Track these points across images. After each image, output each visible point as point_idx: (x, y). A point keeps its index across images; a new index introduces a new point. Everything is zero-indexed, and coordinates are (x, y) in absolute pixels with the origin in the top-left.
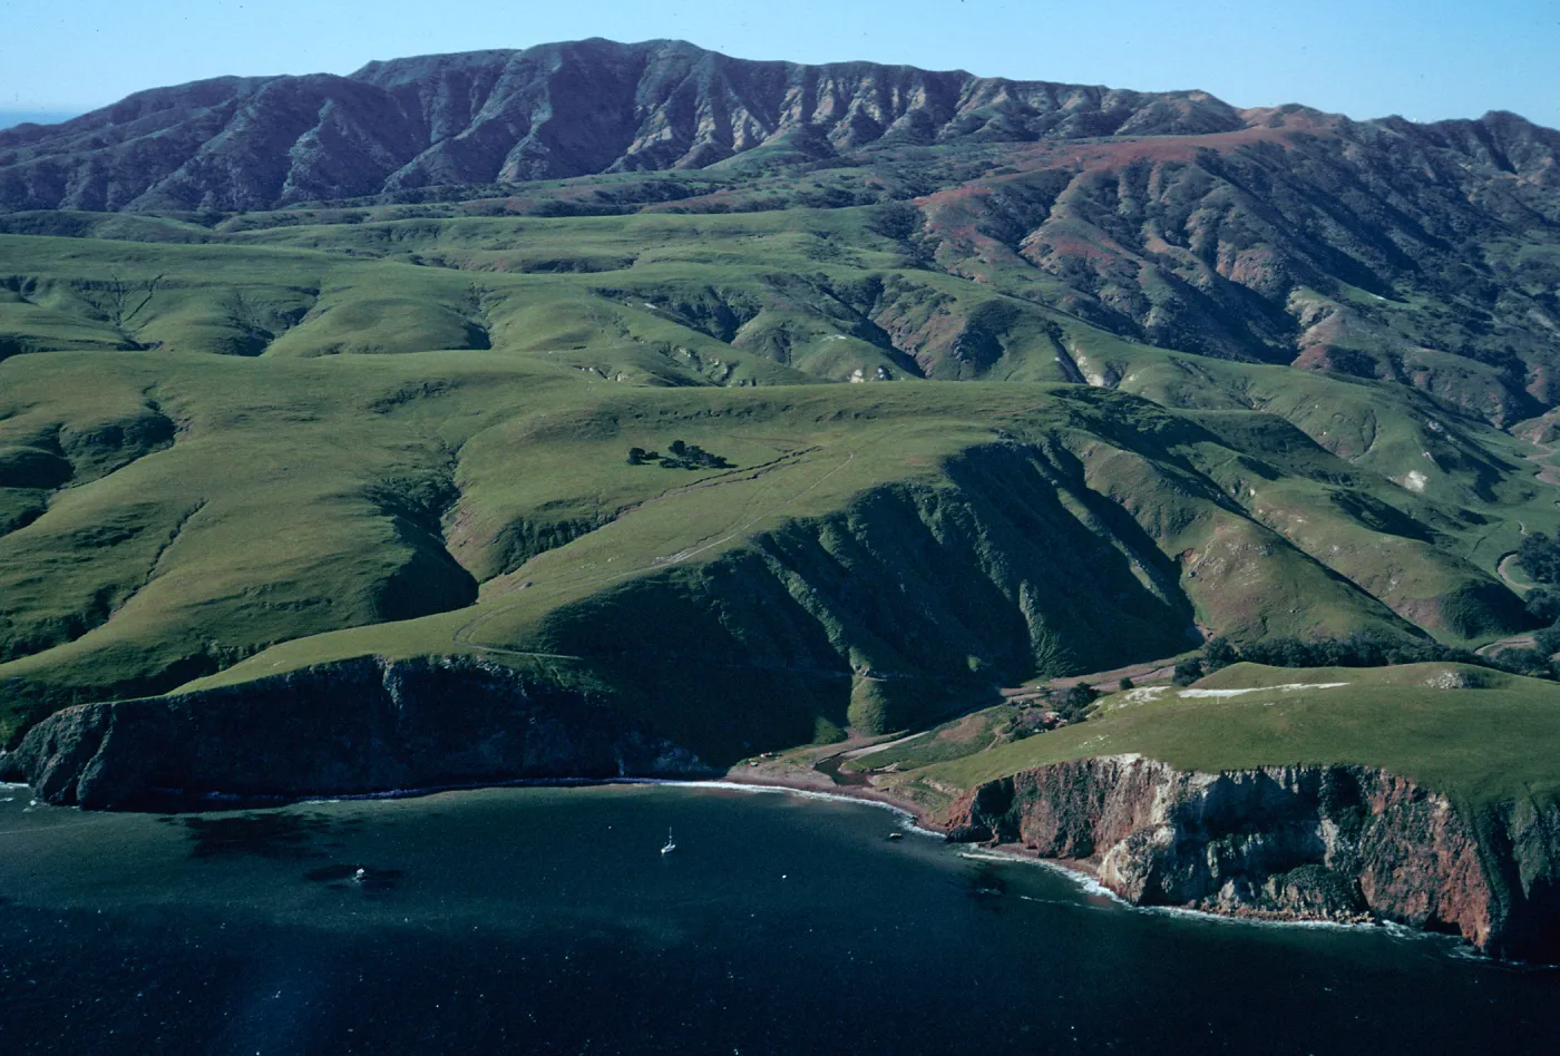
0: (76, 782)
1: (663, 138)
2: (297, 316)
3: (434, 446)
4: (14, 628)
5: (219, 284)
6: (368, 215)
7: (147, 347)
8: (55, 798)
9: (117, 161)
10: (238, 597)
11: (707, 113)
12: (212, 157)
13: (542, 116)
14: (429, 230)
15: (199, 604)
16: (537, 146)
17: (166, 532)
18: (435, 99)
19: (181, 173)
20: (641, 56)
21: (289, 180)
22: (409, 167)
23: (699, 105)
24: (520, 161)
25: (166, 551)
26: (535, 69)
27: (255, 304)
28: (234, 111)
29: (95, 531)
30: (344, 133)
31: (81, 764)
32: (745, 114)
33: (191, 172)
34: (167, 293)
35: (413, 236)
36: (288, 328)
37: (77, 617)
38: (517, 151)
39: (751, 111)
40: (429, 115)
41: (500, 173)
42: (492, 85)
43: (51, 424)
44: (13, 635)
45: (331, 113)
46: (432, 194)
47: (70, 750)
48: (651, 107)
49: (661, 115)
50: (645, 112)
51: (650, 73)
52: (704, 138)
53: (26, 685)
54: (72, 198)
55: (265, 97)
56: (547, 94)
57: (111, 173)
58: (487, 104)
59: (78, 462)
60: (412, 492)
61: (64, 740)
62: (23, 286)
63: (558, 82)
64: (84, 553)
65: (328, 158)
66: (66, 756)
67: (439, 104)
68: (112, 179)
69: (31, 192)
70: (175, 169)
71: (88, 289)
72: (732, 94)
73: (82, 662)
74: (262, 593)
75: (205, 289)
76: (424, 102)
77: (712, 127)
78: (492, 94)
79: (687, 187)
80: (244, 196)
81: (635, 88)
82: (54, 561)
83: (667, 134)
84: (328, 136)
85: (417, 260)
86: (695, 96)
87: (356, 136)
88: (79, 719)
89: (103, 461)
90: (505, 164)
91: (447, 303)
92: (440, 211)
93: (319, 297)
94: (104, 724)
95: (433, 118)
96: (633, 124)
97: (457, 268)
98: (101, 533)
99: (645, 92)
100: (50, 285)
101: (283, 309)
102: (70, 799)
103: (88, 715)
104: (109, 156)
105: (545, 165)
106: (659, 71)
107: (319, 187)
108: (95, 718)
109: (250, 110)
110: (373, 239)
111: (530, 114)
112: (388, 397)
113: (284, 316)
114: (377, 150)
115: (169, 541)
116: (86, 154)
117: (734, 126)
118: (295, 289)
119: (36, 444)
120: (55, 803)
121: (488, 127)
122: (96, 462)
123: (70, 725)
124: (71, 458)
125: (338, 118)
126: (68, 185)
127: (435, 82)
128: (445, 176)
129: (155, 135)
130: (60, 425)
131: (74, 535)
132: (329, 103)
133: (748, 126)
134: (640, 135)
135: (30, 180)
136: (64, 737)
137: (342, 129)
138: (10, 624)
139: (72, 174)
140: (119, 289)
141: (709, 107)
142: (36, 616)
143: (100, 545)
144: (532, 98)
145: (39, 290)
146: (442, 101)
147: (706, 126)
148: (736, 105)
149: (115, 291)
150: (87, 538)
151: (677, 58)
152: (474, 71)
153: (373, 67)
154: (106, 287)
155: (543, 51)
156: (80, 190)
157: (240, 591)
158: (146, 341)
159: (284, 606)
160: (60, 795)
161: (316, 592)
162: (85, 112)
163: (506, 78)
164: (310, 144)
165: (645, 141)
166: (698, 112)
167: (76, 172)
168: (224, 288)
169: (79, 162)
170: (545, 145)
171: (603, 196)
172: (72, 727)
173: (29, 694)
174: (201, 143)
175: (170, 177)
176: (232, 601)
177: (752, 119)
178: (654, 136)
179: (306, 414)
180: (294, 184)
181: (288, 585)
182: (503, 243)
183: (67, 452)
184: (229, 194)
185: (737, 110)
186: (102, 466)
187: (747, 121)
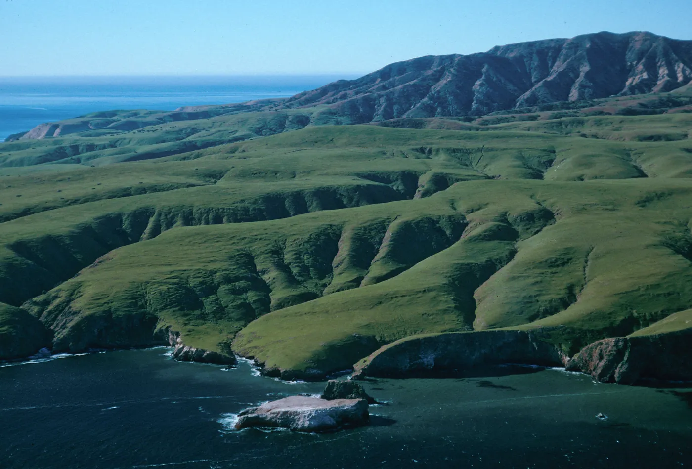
0: (614, 372)
1: (643, 77)
2: (550, 163)
3: (676, 222)
4: (540, 303)
5: (511, 149)
6: (539, 116)
7: (493, 178)
8: (603, 380)
9: (396, 95)
10: (636, 290)
11: (663, 65)
12: (439, 92)
13: (585, 68)
14: (579, 123)
15: (621, 293)
16: (586, 82)
17: (582, 260)
18: (532, 62)
19: (425, 99)
20: (626, 40)
21: (475, 102)
22: (528, 94)
23: (659, 61)
24: (579, 90)
25: (586, 269)
26: (578, 47)
27: (529, 158)
28: (444, 71)
29: (553, 260)
30: (494, 79)
31: (616, 365)
32: (681, 65)
33: (431, 99)
34: (491, 154)
35: (572, 125)
36: (547, 168)
37: (564, 298)
38: (577, 85)
39: (684, 63)
40: (530, 70)
41: (570, 95)
42: (558, 55)
43: (502, 212)
44: (540, 306)
45: (487, 71)
46: (556, 106)
47: (611, 358)
48: (634, 63)
49: (640, 67)
50: (632, 65)
51: (632, 47)
52: (663, 77)
53: (566, 329)
54: (380, 112)
55: (458, 64)
56: (586, 58)
57: (395, 100)
58: (557, 64)
59: (520, 229)
60: (678, 244)
61: (607, 353)
62: (426, 151)
63: (589, 52)
64: (554, 270)
65: (491, 91)
66: (609, 361)
67: (534, 64)
68: (395, 103)
69: (361, 110)
70: (423, 98)
71: (455, 152)
72: (674, 56)
73: (586, 318)
74: (647, 289)
75: (505, 151)
76: (527, 64)
77: (666, 72)
78: (558, 59)
79: (678, 100)
80: (456, 109)
81: (625, 55)
82: (543, 274)
83: (645, 75)
84: (488, 81)
85: (584, 136)
86: (657, 57)
87: (500, 81)
88: (613, 344)
89: (530, 229)
90: (572, 90)
91: (617, 155)
92: (573, 113)
93: (556, 154)
94: (625, 347)
95: (532, 70)
96: (627, 72)
97: (605, 139)
98: (556, 261)
99: (630, 57)
100: (438, 150)
101: (543, 160)
102: (612, 380)
103: (617, 342)
104: (393, 93)
105: (591, 91)
106: (637, 46)
107: (488, 104)
108: (620, 344)
109: (452, 70)
110: (554, 127)
111: (579, 68)
112: (642, 199)
113: (544, 163)
114: (510, 87)
115: (586, 265)
116: (382, 93)
117: (677, 71)
118: (544, 150)
119: (499, 221)
120: (604, 382)
121: (561, 75)
122: (527, 229)
123: (609, 347)
124: (515, 227)
125: (491, 73)
126: (376, 107)
127: (531, 54)
128: (545, 97)
129: (412, 83)
130: (506, 213)
131: (546, 262)
132: (486, 66)
133: (683, 71)
134: (631, 76)
135: (360, 105)
136: (606, 352)
137: (493, 78)
138: (538, 301)
139: (377, 102)
140: (468, 152)
141: (664, 62)
142: (547, 298)
143: (558, 266)
144: (579, 60)
145: (433, 153)
146: (536, 62)
147: (663, 71)
148: (677, 61)
149: (466, 153)
150: (551, 263)
151: (645, 40)
152: (549, 48)
153: (497, 49)
154: (462, 151)
155: (580, 39)
156: (382, 108)
157: (636, 287)
158: (492, 175)
159: (659, 295)
160: (606, 378)
161: (671, 289)
162: (368, 73)
163: (564, 52)
164: (481, 85)
165: (634, 79)
166: (659, 64)
167: (379, 101)
168: (514, 151)
169: (380, 96)
170: (590, 82)
171: (642, 105)
172: (610, 348)
173: (569, 333)
174: (431, 86)
175: (421, 102)
176: (634, 292)
177: (685, 67)
178: (638, 76)
179: (610, 207)
180: (477, 103)
181: (657, 286)
182: (617, 127)
183: (513, 224)
184: (449, 108)
185: (677, 64)
186: (529, 231)
187: (683, 68)
